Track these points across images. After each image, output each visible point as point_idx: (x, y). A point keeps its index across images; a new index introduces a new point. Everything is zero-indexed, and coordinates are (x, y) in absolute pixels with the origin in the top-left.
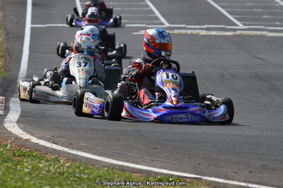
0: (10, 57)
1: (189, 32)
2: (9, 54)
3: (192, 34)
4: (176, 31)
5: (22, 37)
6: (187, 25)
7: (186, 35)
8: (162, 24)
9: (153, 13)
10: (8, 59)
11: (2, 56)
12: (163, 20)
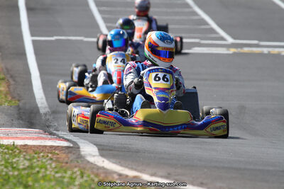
0: (14, 81)
1: (265, 51)
2: (11, 77)
3: (269, 54)
4: (246, 50)
5: (23, 54)
6: (260, 40)
7: (261, 54)
8: (222, 39)
9: (206, 23)
10: (12, 82)
11: (3, 79)
12: (222, 33)
